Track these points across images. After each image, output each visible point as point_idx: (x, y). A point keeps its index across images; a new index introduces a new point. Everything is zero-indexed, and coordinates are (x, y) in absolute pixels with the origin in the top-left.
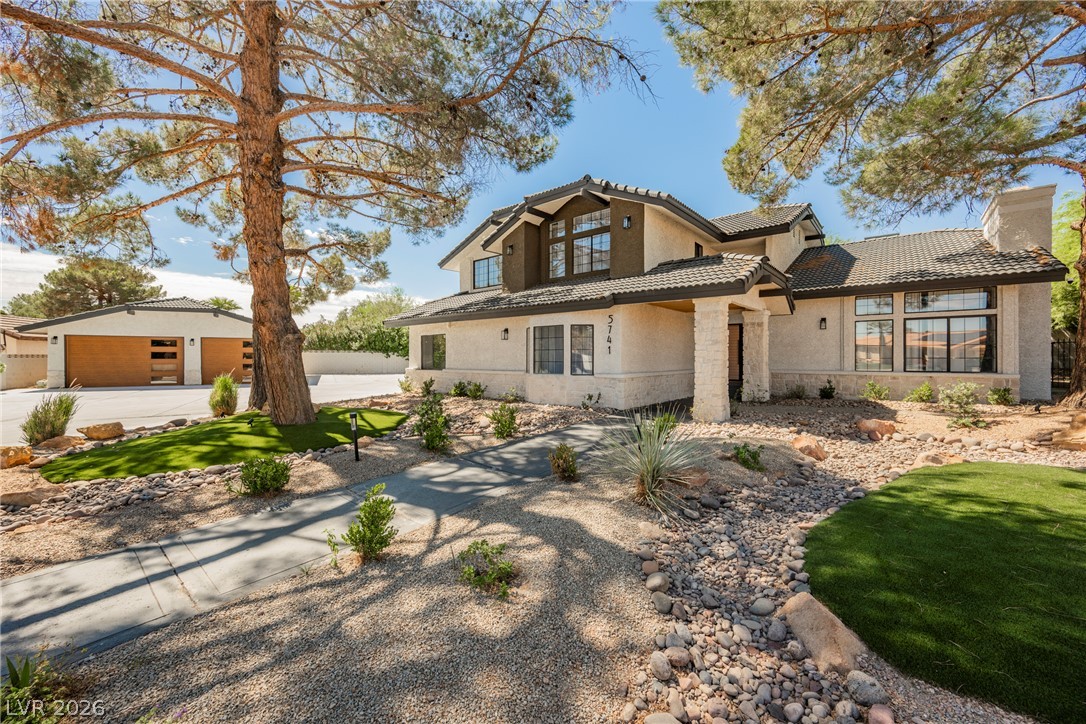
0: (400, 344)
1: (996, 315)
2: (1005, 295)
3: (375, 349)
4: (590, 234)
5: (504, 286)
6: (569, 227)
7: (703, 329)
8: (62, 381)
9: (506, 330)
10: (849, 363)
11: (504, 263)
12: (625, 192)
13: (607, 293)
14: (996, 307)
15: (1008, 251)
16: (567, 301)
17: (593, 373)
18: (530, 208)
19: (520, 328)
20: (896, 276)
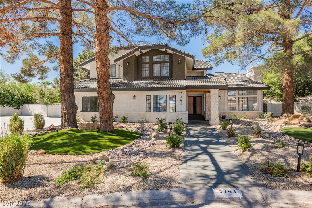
1: (257, 97)
2: (259, 92)
4: (160, 63)
5: (124, 78)
6: (151, 59)
10: (226, 108)
11: (124, 69)
12: (180, 52)
13: (185, 85)
14: (257, 95)
15: (256, 81)
16: (170, 87)
17: (175, 112)
18: (140, 50)
19: (142, 95)
20: (237, 85)
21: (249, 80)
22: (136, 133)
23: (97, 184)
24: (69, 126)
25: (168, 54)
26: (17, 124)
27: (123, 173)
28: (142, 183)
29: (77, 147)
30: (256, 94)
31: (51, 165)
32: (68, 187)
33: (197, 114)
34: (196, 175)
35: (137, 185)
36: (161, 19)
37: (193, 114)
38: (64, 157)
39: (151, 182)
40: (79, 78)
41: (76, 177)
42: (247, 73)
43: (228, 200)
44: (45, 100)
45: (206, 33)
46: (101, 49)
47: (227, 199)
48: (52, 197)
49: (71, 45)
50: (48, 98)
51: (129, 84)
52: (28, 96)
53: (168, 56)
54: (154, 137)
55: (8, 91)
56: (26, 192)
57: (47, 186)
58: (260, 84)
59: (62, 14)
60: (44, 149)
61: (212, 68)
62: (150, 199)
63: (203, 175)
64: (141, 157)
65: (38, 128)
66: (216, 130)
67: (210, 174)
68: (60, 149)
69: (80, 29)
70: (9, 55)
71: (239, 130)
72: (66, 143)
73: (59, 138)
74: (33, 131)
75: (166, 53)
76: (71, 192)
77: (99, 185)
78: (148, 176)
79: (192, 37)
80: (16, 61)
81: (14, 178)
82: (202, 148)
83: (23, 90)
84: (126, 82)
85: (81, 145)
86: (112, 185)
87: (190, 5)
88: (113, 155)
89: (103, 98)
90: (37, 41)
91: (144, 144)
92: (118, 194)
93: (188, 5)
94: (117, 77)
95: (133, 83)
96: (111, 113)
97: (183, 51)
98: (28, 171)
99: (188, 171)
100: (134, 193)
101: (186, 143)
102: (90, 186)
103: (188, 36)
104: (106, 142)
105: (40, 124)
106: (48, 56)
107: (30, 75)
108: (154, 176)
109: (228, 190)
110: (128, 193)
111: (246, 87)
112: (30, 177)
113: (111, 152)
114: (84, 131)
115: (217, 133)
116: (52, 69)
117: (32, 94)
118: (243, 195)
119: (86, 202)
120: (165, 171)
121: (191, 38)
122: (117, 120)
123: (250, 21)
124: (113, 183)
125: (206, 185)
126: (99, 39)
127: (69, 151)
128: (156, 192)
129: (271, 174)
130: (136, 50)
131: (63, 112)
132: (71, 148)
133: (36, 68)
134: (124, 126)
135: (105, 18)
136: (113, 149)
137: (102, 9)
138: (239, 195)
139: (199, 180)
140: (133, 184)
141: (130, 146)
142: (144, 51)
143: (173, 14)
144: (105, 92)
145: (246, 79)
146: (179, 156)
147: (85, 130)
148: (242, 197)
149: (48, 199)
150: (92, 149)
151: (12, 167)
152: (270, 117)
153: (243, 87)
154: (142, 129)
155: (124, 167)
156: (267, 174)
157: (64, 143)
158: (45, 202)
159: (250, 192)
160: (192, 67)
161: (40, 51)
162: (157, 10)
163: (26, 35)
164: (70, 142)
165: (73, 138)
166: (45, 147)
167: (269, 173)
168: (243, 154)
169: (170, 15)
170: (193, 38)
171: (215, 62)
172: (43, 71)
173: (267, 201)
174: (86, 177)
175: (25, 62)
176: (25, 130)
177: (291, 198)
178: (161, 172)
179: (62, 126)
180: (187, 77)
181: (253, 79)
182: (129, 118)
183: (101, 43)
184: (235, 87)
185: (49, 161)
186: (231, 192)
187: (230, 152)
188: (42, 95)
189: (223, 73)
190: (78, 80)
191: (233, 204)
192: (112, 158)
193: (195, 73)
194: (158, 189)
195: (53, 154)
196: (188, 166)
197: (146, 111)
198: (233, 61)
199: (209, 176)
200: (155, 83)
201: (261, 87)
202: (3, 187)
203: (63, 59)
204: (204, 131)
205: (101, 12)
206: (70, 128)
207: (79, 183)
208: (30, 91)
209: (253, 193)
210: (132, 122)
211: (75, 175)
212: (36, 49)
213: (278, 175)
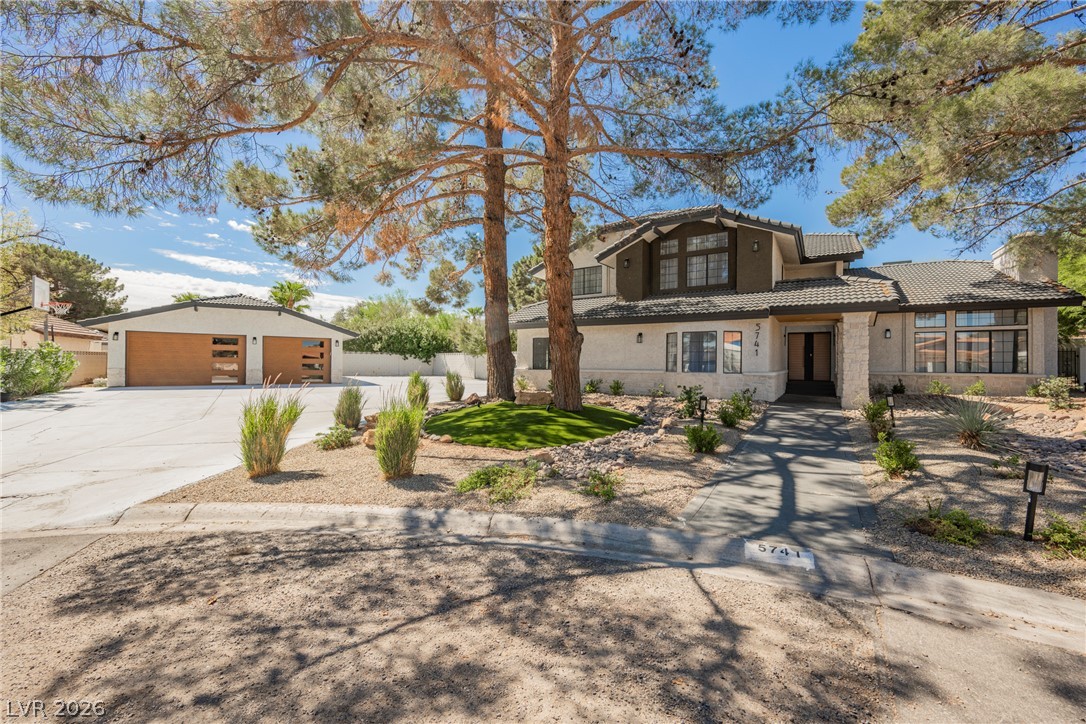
0: (419, 347)
1: (1027, 330)
2: (1035, 315)
3: (392, 351)
4: (705, 253)
5: (618, 295)
6: (683, 245)
7: (851, 337)
8: (122, 380)
9: (640, 335)
10: (910, 365)
11: (618, 274)
12: (757, 222)
13: (765, 306)
14: (1027, 324)
15: (1026, 281)
16: (726, 311)
17: (741, 372)
18: (656, 229)
19: (657, 333)
20: (950, 297)
21: (1000, 278)
22: (632, 417)
23: (520, 498)
24: (499, 396)
25: (725, 228)
26: (418, 391)
27: (569, 488)
28: (599, 509)
29: (504, 435)
30: (1024, 320)
31: (457, 461)
32: (473, 496)
33: (815, 379)
34: (725, 511)
35: (588, 511)
36: (691, 155)
37: (803, 378)
38: (480, 451)
39: (617, 508)
40: (535, 299)
41: (488, 484)
42: (994, 257)
43: (777, 568)
44: (471, 344)
45: (812, 169)
46: (554, 241)
47: (772, 567)
48: (448, 507)
49: (504, 239)
50: (476, 341)
51: (629, 308)
52: (444, 339)
53: (726, 234)
54: (665, 428)
55: (412, 330)
56: (413, 495)
57: (443, 491)
58: (1044, 288)
59: (487, 180)
60: (452, 435)
61: (862, 252)
62: (606, 538)
63: (740, 514)
64: (618, 464)
65: (452, 400)
66: (849, 423)
67: (758, 514)
68: (476, 437)
69: (527, 199)
70: (409, 266)
71: (919, 425)
72: (489, 427)
73: (480, 418)
74: (443, 404)
75: (720, 227)
76: (476, 506)
77: (522, 501)
78: (614, 498)
79: (776, 183)
80: (420, 274)
81: (401, 473)
82: (776, 460)
83: (435, 327)
84: (623, 303)
85: (512, 432)
86: (544, 504)
87: (767, 106)
88: (566, 455)
89: (558, 342)
90: (450, 235)
91: (638, 441)
92: (550, 520)
93: (761, 106)
94: (604, 293)
95: (637, 306)
96: (574, 374)
97: (764, 218)
98: (421, 466)
99: (708, 503)
100: (578, 523)
101: (740, 447)
102: (507, 500)
103: (765, 182)
104: (559, 430)
105: (456, 393)
106: (470, 261)
107: (440, 300)
108: (626, 500)
109: (783, 548)
110: (568, 521)
111: (983, 300)
112: (422, 475)
113: (564, 450)
114: (525, 408)
115: (847, 431)
116: (477, 286)
117: (449, 335)
118: (816, 565)
119: (496, 524)
120: (655, 494)
121: (773, 188)
122: (602, 389)
123: (963, 114)
124: (547, 500)
125: (734, 531)
126: (549, 223)
127: (489, 441)
128: (620, 528)
129: (931, 534)
130: (646, 229)
131: (489, 370)
132: (495, 436)
133: (451, 285)
134: (613, 402)
135: (562, 176)
136: (568, 445)
137: (556, 160)
138: (806, 563)
139: (723, 521)
140: (581, 508)
141: (608, 442)
142: (665, 229)
143: (722, 135)
144: (562, 330)
145: (987, 276)
146: (705, 472)
147: (528, 405)
148: (813, 567)
149: (442, 510)
150: (530, 441)
151: (397, 455)
152: (1063, 392)
153: (971, 301)
154: (651, 411)
155: (575, 479)
156: (917, 533)
157: (484, 427)
158: (436, 513)
159: (838, 561)
160: (796, 256)
161: (456, 252)
162: (681, 134)
163: (434, 226)
164: (496, 426)
165: (502, 420)
166: (454, 432)
167: (923, 532)
168: (885, 483)
169: (715, 140)
170: (779, 186)
171: (867, 238)
172: (462, 290)
173: (879, 588)
174: (502, 484)
175: (433, 276)
176: (431, 401)
177: (953, 593)
178: (645, 496)
179: (489, 397)
180: (777, 283)
181: (1015, 275)
182: (628, 383)
183: (554, 229)
184: (941, 302)
185: (454, 455)
186: (787, 554)
187: (851, 477)
188: (467, 335)
189: (910, 262)
190: (533, 302)
191: (783, 577)
192: (560, 460)
193: (808, 271)
194: (625, 523)
195: (463, 444)
196: (715, 491)
197: (667, 370)
198: (938, 227)
199: (755, 517)
200: (687, 304)
201: (1042, 298)
202: (386, 484)
203: (489, 268)
204: (810, 422)
205: (554, 166)
206: (500, 401)
207: (491, 493)
208: (448, 328)
209: (844, 565)
210: (633, 395)
211: (487, 479)
212: (448, 249)
213: (947, 540)
